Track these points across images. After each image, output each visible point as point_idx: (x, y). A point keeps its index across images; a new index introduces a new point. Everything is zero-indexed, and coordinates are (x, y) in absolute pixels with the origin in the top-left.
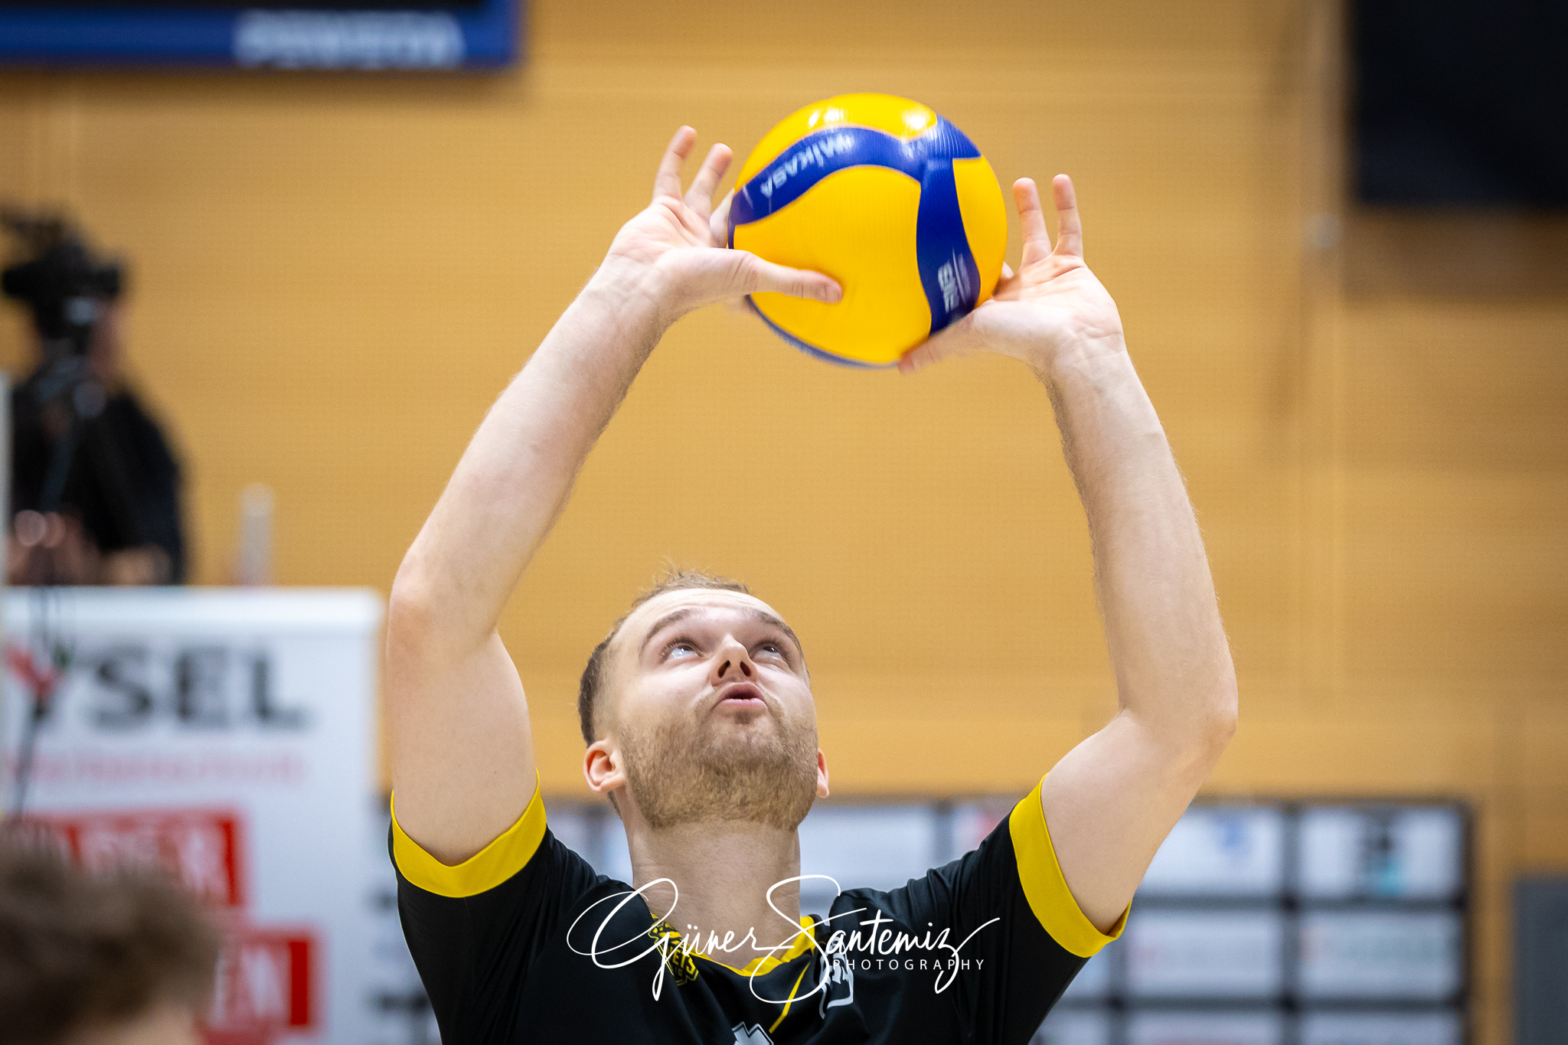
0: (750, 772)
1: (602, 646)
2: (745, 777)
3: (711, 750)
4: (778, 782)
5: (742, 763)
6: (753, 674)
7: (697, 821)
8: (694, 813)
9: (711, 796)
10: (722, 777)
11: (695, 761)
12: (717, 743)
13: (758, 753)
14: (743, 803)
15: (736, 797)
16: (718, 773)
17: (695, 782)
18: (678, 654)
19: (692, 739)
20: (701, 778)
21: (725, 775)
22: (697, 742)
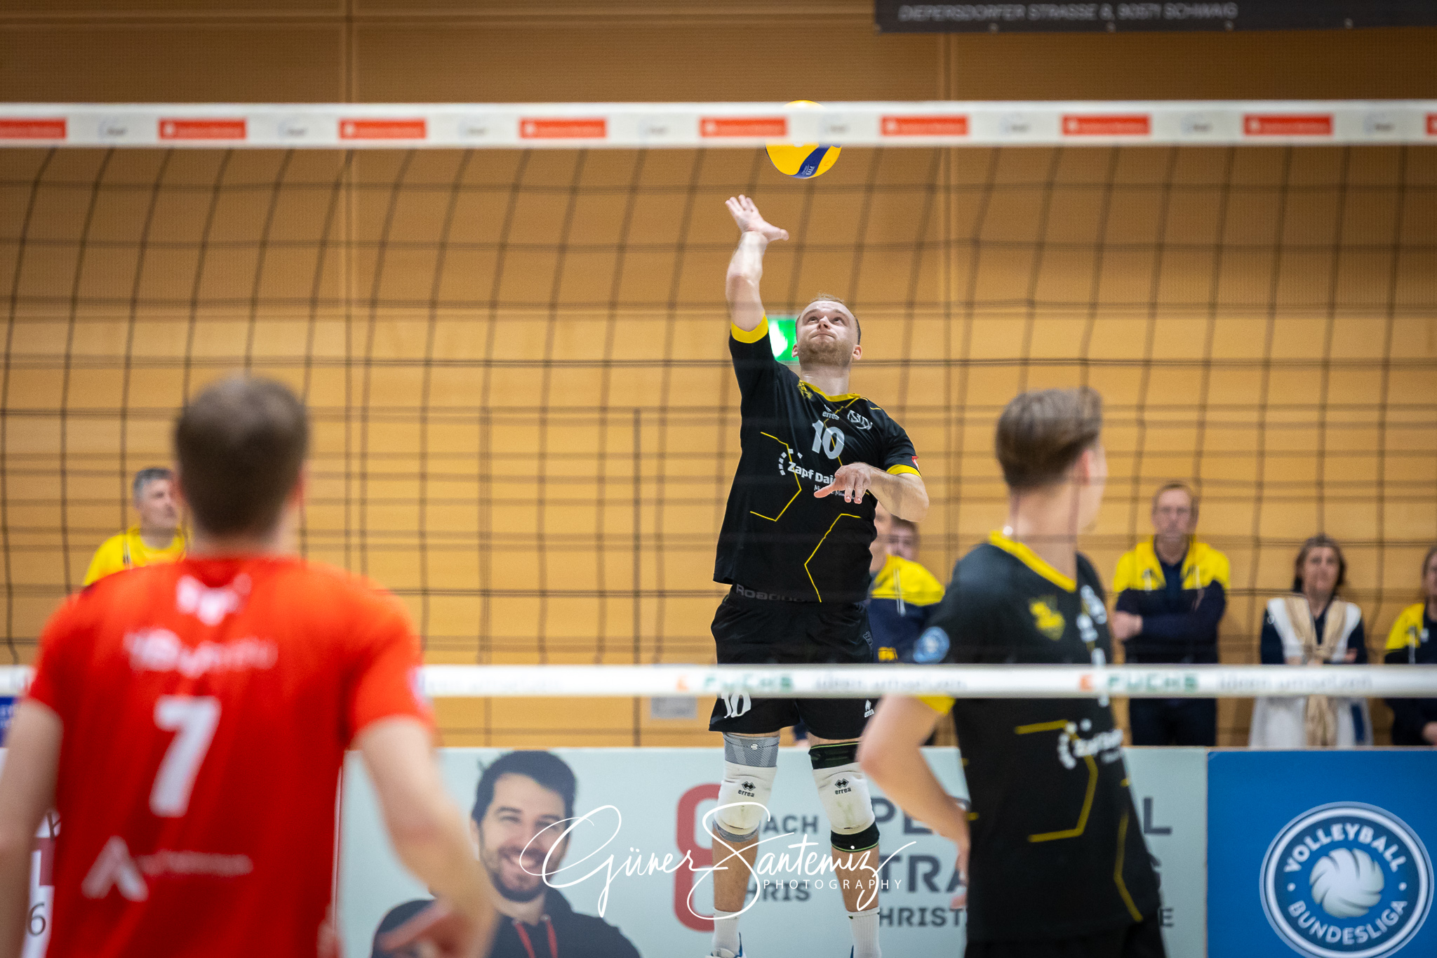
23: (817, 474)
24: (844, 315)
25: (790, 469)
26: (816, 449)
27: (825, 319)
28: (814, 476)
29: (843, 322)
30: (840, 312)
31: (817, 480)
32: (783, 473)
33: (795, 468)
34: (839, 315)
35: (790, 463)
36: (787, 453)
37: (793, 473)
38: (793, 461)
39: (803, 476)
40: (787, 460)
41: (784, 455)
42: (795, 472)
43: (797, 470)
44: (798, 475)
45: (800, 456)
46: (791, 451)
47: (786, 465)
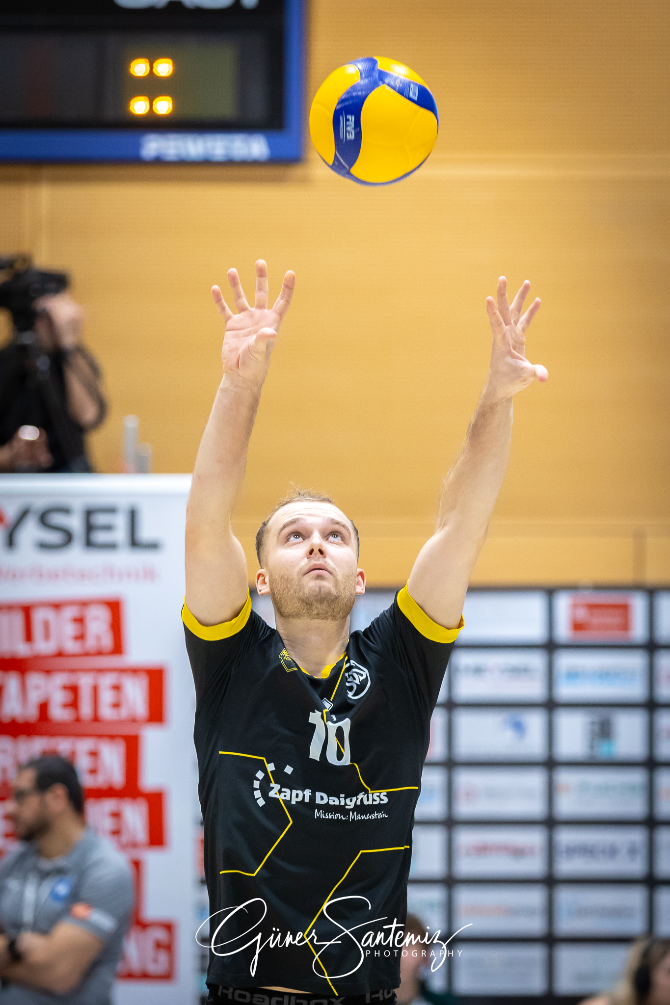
0: (320, 604)
1: (265, 524)
2: (319, 606)
3: (304, 594)
4: (333, 606)
5: (317, 600)
6: (324, 554)
7: (299, 618)
8: (297, 615)
9: (304, 611)
10: (308, 606)
11: (297, 597)
12: (306, 591)
13: (324, 596)
14: (318, 614)
15: (315, 612)
16: (307, 604)
17: (297, 605)
18: (292, 539)
19: (296, 587)
20: (299, 605)
21: (310, 605)
22: (298, 589)
23: (318, 795)
24: (344, 526)
25: (272, 794)
26: (315, 753)
27: (316, 539)
28: (313, 798)
29: (343, 539)
30: (338, 523)
31: (318, 801)
32: (261, 802)
33: (280, 792)
34: (336, 527)
35: (272, 785)
36: (265, 770)
37: (277, 800)
38: (276, 783)
39: (293, 802)
40: (265, 783)
41: (260, 775)
42: (281, 797)
43: (283, 794)
44: (284, 801)
45: (289, 770)
46: (271, 767)
47: (265, 788)
